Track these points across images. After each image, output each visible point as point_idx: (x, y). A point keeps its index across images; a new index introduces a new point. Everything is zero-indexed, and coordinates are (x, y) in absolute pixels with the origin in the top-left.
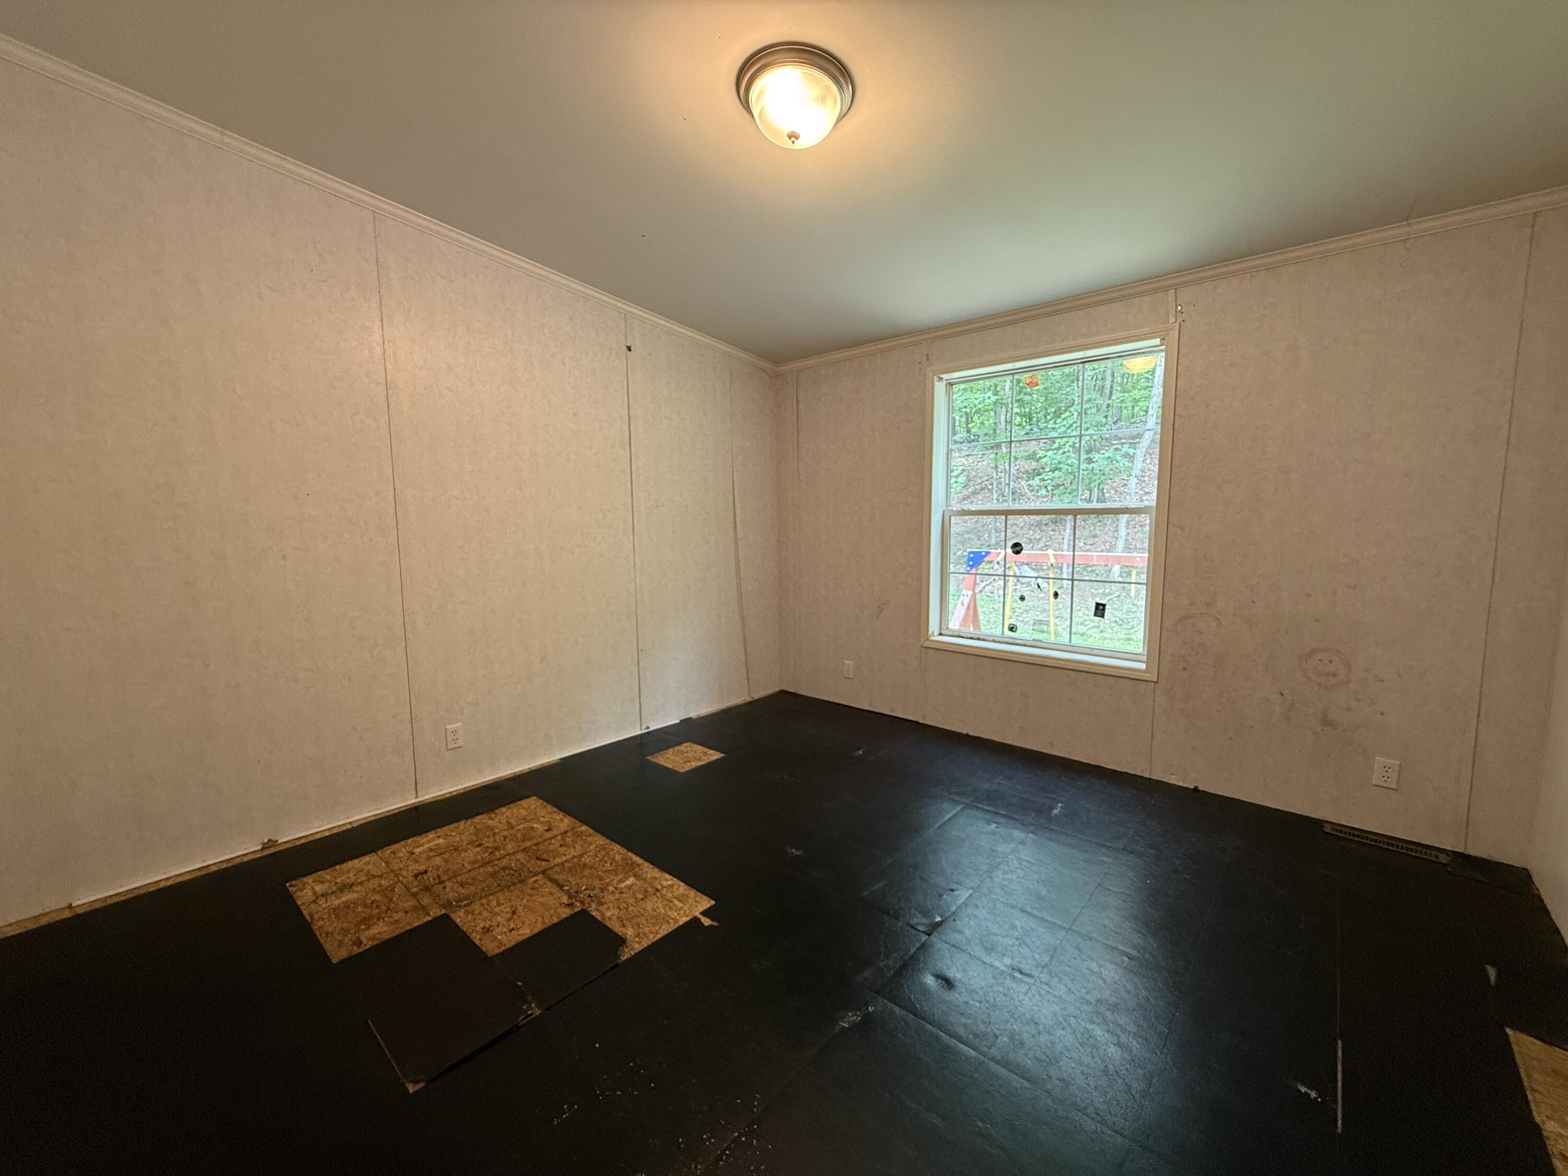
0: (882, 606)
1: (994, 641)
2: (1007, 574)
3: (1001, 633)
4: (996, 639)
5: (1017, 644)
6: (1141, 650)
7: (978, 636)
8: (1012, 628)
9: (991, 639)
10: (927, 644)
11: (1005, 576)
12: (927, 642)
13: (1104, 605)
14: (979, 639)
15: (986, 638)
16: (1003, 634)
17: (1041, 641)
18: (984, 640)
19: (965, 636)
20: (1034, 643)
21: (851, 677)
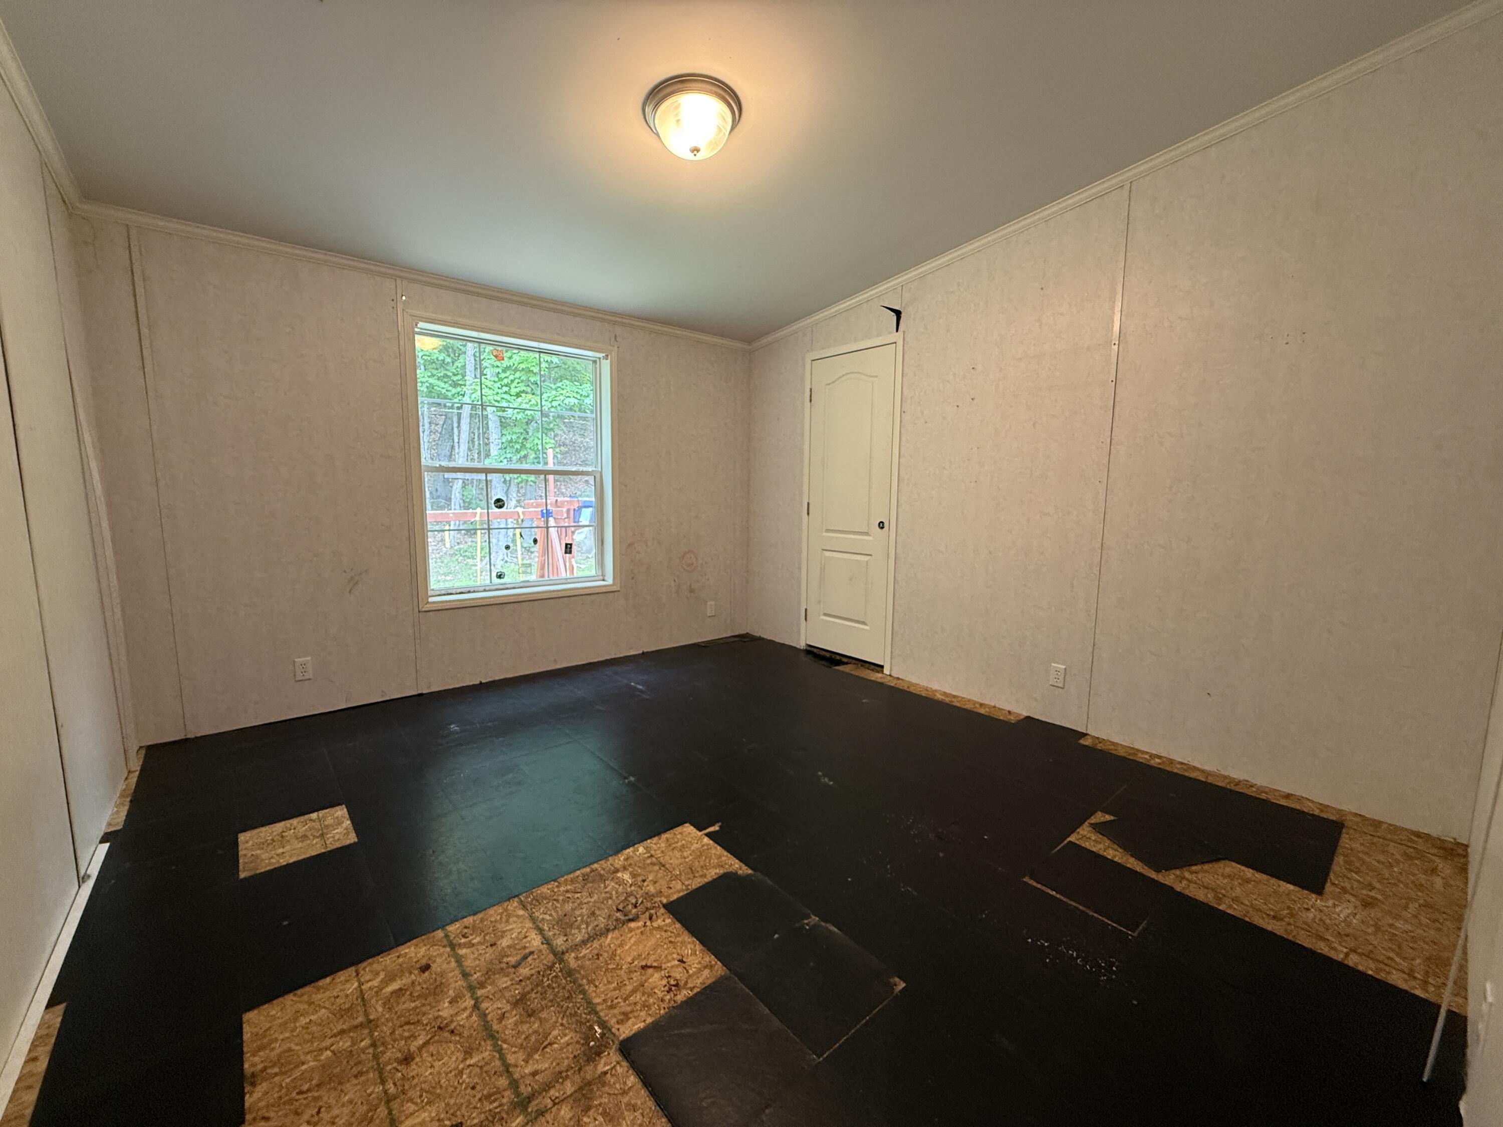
0: (357, 578)
1: (485, 591)
2: (491, 527)
3: (489, 581)
4: (487, 588)
5: (507, 589)
6: (593, 573)
7: (468, 589)
8: (500, 575)
9: (482, 589)
10: (428, 607)
11: (489, 529)
12: (428, 606)
13: (571, 545)
14: (469, 592)
15: (476, 589)
16: (491, 582)
17: (528, 581)
18: (474, 592)
19: (454, 592)
20: (521, 585)
21: (311, 677)
